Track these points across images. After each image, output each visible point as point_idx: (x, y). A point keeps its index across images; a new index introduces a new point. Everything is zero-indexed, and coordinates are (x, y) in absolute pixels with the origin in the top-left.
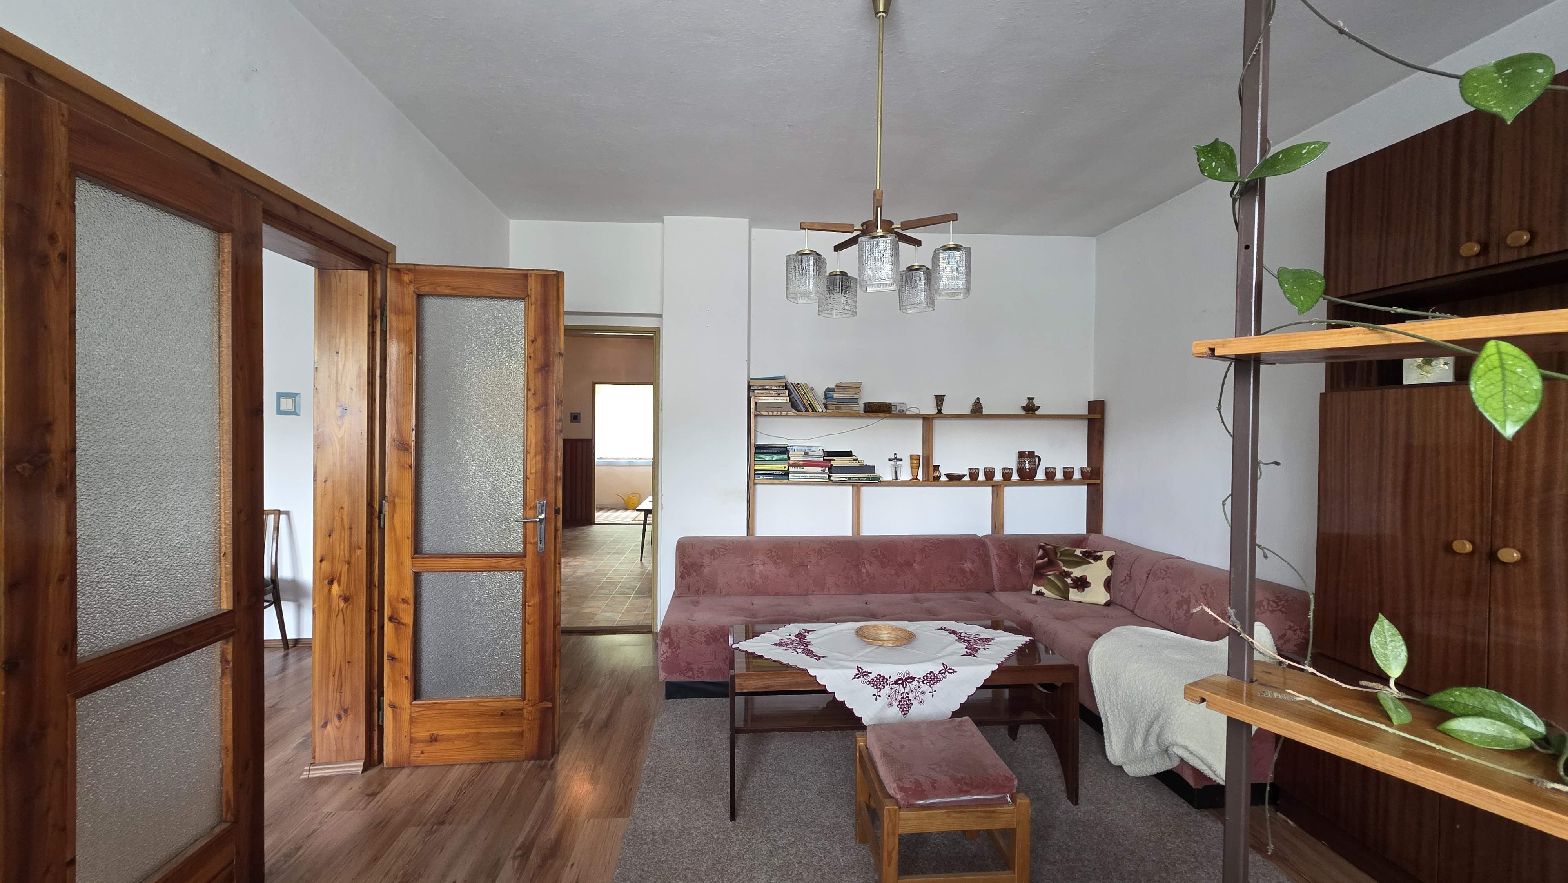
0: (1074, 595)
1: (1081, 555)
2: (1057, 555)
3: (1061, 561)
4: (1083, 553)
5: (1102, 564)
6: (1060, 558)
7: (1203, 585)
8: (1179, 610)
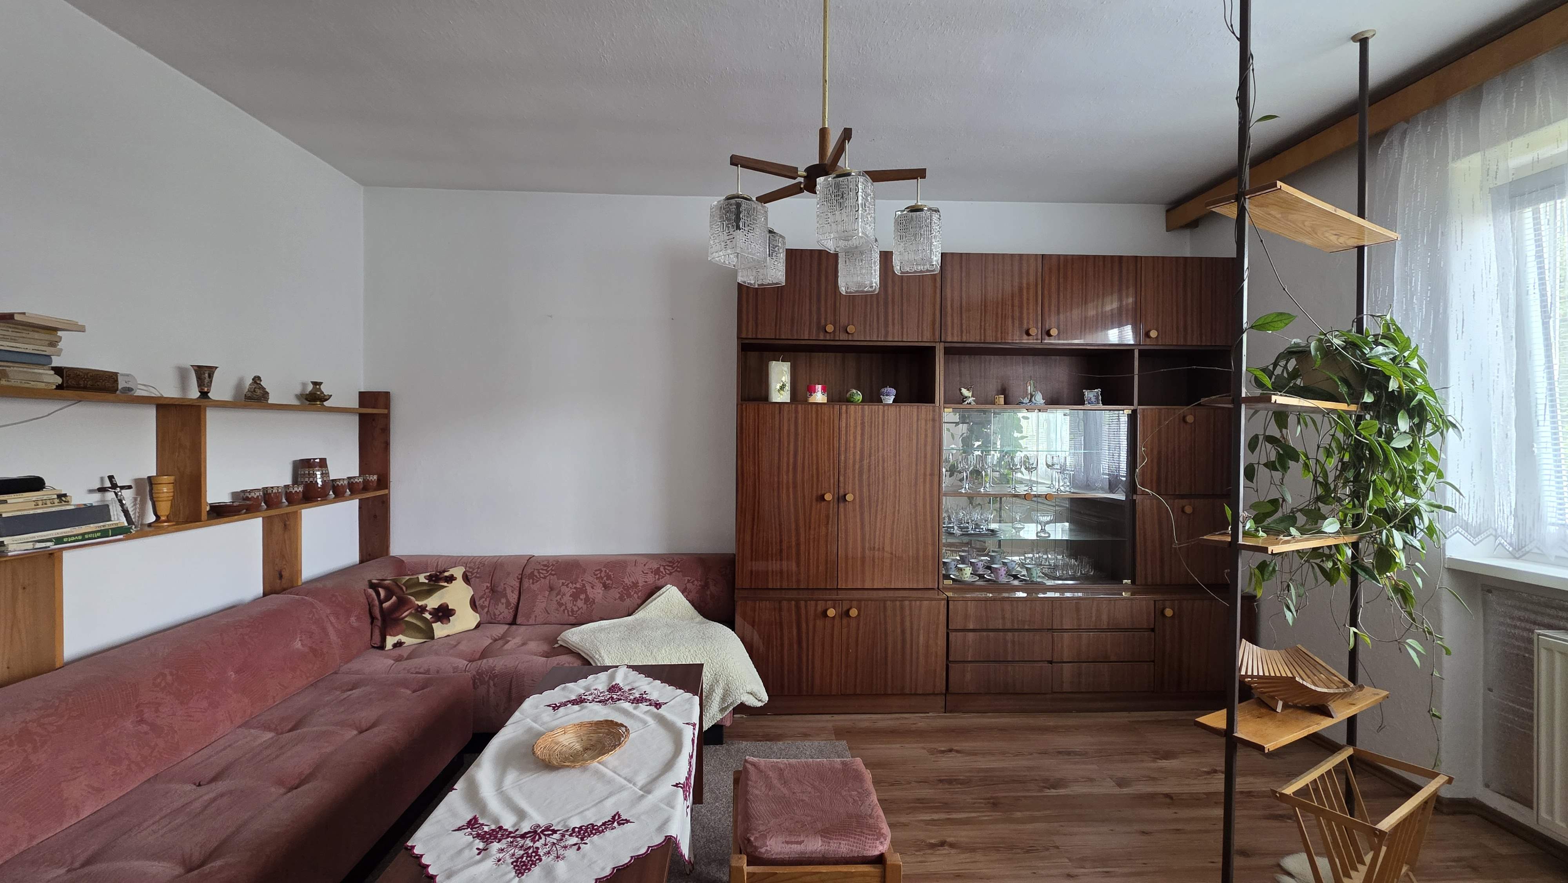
0: (440, 630)
1: (427, 581)
2: (403, 590)
3: (411, 594)
4: (429, 578)
5: (459, 583)
6: (409, 592)
7: (596, 571)
8: (576, 601)
